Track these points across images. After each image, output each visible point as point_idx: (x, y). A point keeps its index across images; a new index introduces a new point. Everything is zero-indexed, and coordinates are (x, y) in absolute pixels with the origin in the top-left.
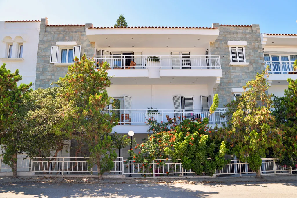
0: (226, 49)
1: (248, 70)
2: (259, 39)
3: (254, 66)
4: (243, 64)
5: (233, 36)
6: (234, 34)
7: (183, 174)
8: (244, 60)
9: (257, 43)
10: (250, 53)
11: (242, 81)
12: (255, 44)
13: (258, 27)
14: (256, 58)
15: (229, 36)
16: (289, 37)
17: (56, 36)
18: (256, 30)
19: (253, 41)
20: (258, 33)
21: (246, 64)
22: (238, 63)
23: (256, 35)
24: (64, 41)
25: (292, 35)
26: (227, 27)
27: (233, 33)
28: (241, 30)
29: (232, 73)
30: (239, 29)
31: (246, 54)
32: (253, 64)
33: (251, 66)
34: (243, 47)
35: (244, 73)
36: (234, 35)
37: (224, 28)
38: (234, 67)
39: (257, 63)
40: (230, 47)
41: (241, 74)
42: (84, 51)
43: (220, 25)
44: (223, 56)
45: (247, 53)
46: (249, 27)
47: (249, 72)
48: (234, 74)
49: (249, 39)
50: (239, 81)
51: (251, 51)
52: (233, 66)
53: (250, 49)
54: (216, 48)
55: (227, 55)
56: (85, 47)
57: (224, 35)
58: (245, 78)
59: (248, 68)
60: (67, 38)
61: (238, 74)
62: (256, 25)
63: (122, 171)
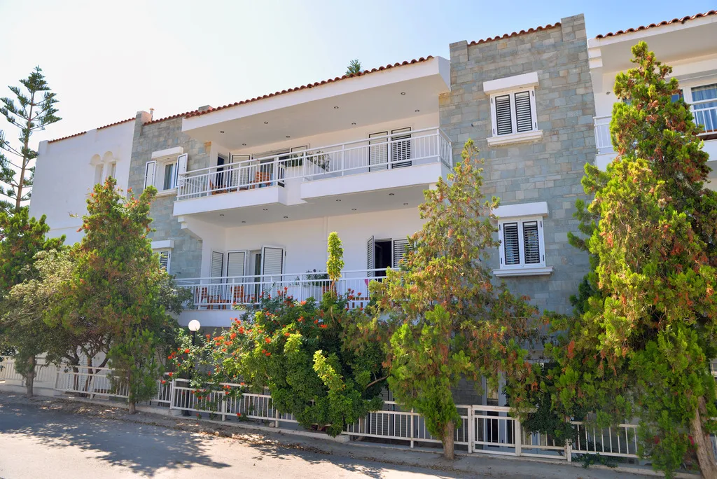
0: (480, 103)
1: (545, 150)
2: (582, 56)
3: (564, 137)
4: (530, 135)
5: (502, 64)
6: (507, 59)
7: (277, 422)
8: (533, 125)
9: (576, 67)
10: (552, 101)
11: (523, 186)
12: (568, 72)
13: (580, 22)
14: (571, 114)
15: (492, 67)
16: (678, 27)
17: (155, 141)
18: (574, 32)
19: (564, 64)
20: (578, 39)
21: (536, 134)
22: (515, 136)
23: (572, 46)
24: (165, 148)
25: (687, 18)
26: (488, 44)
27: (503, 56)
28: (531, 41)
29: (496, 167)
30: (523, 42)
31: (540, 108)
32: (560, 132)
33: (555, 138)
34: (532, 89)
35: (530, 163)
36: (505, 61)
37: (480, 49)
38: (502, 149)
39: (573, 127)
40: (492, 97)
41: (521, 166)
42: (195, 163)
43: (469, 43)
44: (472, 125)
45: (540, 104)
46: (553, 27)
47: (547, 156)
48: (503, 167)
49: (551, 62)
50: (515, 187)
51: (556, 95)
52: (498, 146)
53: (552, 91)
54: (454, 107)
55: (484, 119)
56: (196, 155)
57: (476, 69)
58: (533, 176)
59: (545, 146)
60: (170, 142)
61: (511, 167)
62: (573, 19)
63: (172, 401)
